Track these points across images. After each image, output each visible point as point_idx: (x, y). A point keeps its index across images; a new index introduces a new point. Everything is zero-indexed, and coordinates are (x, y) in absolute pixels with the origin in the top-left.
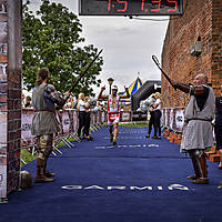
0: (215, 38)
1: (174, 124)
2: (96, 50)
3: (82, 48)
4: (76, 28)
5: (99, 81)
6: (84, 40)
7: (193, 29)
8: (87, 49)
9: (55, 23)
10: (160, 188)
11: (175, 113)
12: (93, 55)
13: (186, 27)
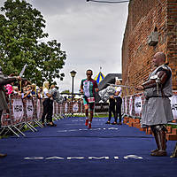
1: (133, 110)
2: (59, 45)
3: (46, 43)
4: (40, 24)
5: (63, 75)
6: (47, 35)
7: (150, 21)
8: (51, 44)
9: (19, 19)
10: (116, 158)
11: (134, 100)
12: (56, 49)
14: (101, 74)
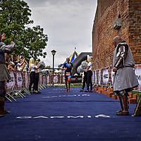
0: (131, 15)
1: (102, 81)
2: (42, 29)
3: (32, 28)
4: (26, 13)
5: (45, 53)
6: (32, 22)
7: (115, 10)
8: (36, 29)
10: (89, 117)
11: (102, 73)
12: (40, 33)
13: (109, 9)
14: (75, 53)
